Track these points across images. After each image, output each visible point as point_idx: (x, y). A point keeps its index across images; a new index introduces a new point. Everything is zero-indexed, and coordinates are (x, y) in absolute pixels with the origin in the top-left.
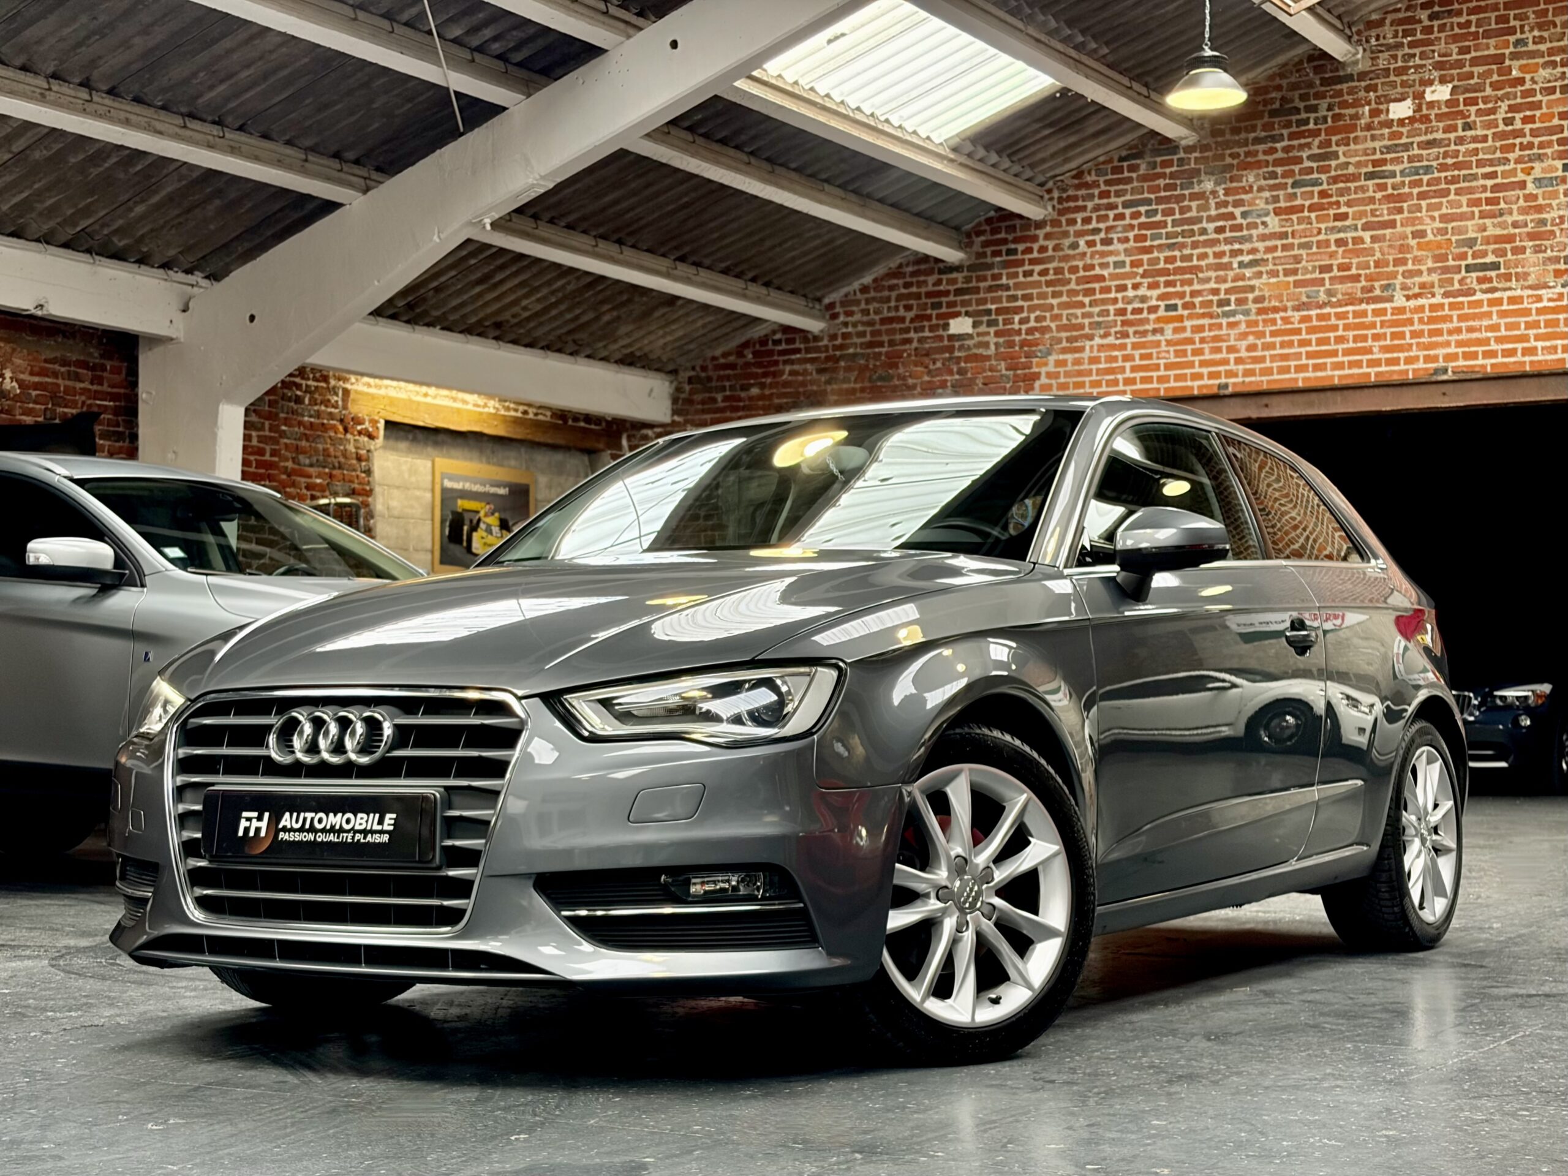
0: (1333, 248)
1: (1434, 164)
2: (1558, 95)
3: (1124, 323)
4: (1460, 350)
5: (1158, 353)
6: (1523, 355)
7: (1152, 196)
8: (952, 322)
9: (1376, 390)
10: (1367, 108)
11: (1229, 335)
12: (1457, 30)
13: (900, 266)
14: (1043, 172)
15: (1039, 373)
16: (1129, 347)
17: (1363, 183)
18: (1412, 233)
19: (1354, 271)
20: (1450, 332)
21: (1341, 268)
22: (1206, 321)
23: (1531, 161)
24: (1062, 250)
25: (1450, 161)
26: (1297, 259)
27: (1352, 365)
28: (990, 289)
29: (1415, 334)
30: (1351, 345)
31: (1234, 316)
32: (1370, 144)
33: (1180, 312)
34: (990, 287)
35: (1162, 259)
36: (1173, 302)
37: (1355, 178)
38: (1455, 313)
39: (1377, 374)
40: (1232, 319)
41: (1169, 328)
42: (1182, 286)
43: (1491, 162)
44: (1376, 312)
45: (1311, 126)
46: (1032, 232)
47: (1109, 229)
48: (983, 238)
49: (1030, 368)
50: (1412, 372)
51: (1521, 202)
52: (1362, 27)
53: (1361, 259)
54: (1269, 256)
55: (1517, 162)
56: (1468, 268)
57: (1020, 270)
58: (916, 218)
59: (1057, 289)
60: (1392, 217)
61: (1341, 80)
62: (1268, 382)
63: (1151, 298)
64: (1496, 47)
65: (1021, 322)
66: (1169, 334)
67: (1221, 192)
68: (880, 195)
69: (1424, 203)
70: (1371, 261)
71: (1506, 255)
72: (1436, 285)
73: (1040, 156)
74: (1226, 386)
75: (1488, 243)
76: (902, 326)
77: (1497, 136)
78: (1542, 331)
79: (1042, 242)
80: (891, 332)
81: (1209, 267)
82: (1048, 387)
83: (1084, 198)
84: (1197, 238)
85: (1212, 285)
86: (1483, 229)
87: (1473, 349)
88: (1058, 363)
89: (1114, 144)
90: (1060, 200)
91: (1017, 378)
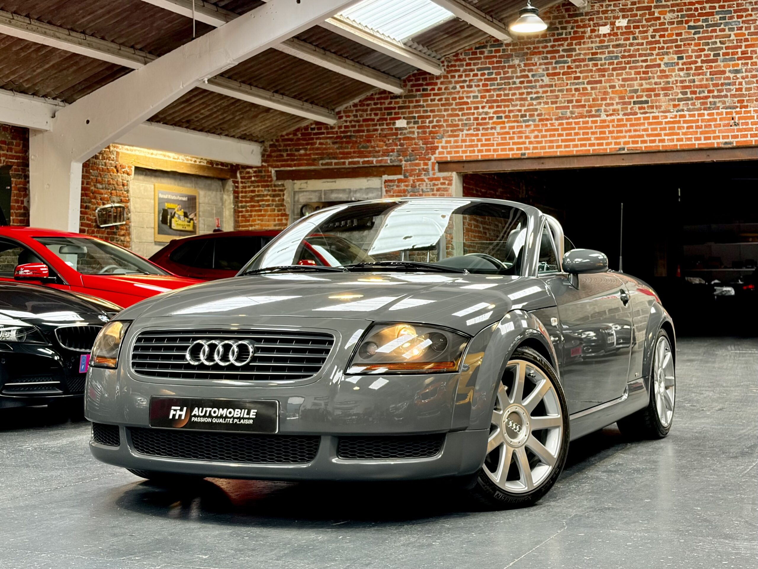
0: (574, 92)
1: (620, 55)
2: (675, 25)
3: (478, 124)
4: (631, 140)
5: (493, 138)
6: (659, 142)
7: (491, 66)
8: (397, 121)
9: (593, 157)
10: (589, 29)
11: (526, 131)
13: (372, 95)
14: (440, 54)
15: (438, 146)
16: (480, 135)
17: (587, 63)
18: (609, 86)
19: (583, 103)
20: (626, 132)
21: (577, 101)
22: (515, 124)
23: (663, 55)
24: (449, 89)
25: (626, 54)
26: (557, 97)
27: (582, 145)
28: (415, 107)
29: (610, 132)
30: (582, 136)
31: (528, 122)
32: (590, 45)
33: (504, 119)
35: (495, 95)
36: (500, 115)
37: (583, 60)
38: (628, 123)
39: (593, 150)
40: (527, 124)
41: (498, 127)
42: (504, 108)
43: (645, 55)
44: (593, 122)
45: (564, 36)
46: (435, 81)
47: (470, 81)
48: (411, 83)
49: (434, 144)
50: (609, 149)
51: (659, 74)
53: (587, 97)
54: (545, 95)
55: (657, 55)
56: (635, 103)
57: (429, 98)
58: (383, 75)
59: (447, 107)
60: (600, 79)
61: (577, 15)
62: (544, 152)
63: (490, 113)
64: (648, 3)
65: (430, 122)
66: (498, 130)
67: (523, 65)
68: (369, 63)
69: (615, 73)
70: (591, 98)
71: (651, 97)
72: (620, 110)
73: (441, 46)
74: (525, 154)
75: (643, 92)
76: (373, 123)
77: (648, 43)
78: (668, 132)
79: (439, 86)
80: (368, 125)
81: (517, 99)
82: (442, 153)
83: (459, 66)
84: (511, 86)
85: (518, 108)
86: (641, 85)
87: (636, 139)
88: (447, 142)
89: (473, 42)
90: (448, 66)
91: (427, 149)
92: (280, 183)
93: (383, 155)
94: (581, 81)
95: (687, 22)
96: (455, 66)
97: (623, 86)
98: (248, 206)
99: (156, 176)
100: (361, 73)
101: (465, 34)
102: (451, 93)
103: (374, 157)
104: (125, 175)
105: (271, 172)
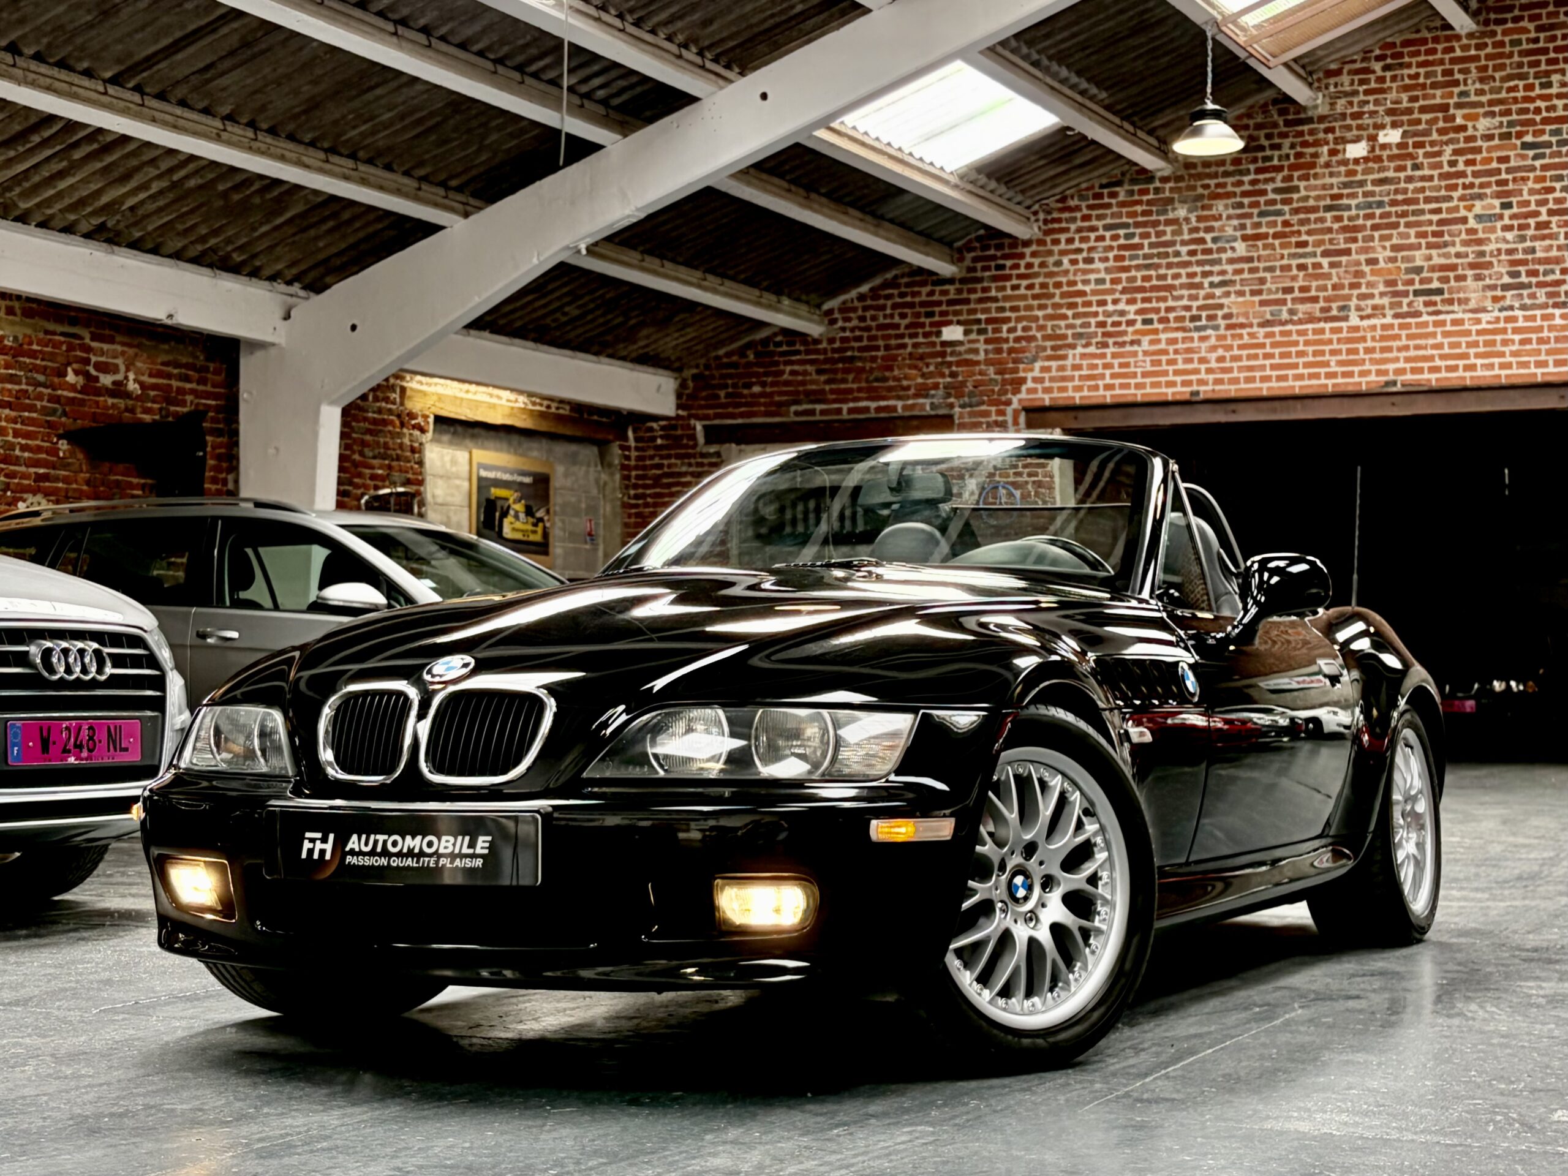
0: (1295, 272)
1: (1386, 199)
2: (1496, 142)
3: (1104, 334)
4: (1408, 366)
5: (1136, 362)
6: (1464, 370)
7: (1131, 221)
8: (944, 329)
9: (1333, 400)
10: (1325, 149)
11: (1200, 347)
12: (1407, 81)
13: (896, 277)
14: (1031, 197)
15: (1026, 378)
16: (1109, 356)
17: (1321, 214)
18: (1366, 260)
19: (1313, 293)
20: (1399, 349)
21: (1303, 289)
22: (1180, 335)
23: (1472, 199)
24: (1047, 267)
25: (1400, 197)
26: (1262, 281)
27: (1311, 376)
28: (981, 300)
29: (1368, 351)
30: (1311, 359)
31: (1205, 330)
32: (1328, 180)
33: (1156, 325)
34: (980, 298)
35: (1140, 277)
36: (1149, 316)
37: (1315, 209)
38: (1404, 333)
39: (1334, 385)
40: (1203, 334)
41: (1145, 340)
42: (1157, 302)
43: (1437, 200)
44: (1333, 331)
45: (1276, 162)
46: (1020, 250)
47: (1090, 249)
48: (973, 254)
49: (1018, 373)
50: (1365, 384)
51: (1464, 236)
52: (1321, 75)
53: (1321, 282)
54: (1237, 278)
55: (1462, 198)
56: (1417, 293)
57: (1008, 284)
58: (920, 238)
60: (1348, 246)
61: (1302, 122)
62: (1236, 390)
63: (1129, 312)
64: (1442, 97)
65: (1010, 331)
66: (1145, 345)
67: (1193, 219)
68: (890, 216)
69: (1376, 234)
70: (1329, 284)
71: (1449, 282)
72: (1387, 307)
73: (1032, 182)
74: (1197, 393)
75: (1433, 271)
76: (897, 332)
77: (1442, 176)
78: (1481, 349)
79: (1028, 259)
80: (885, 337)
81: (1182, 286)
82: (1034, 391)
83: (1068, 221)
84: (1171, 260)
85: (1185, 302)
86: (1430, 258)
87: (1420, 365)
88: (1044, 369)
89: (1096, 173)
90: (1046, 222)
91: (1004, 382)
92: (712, 450)
93: (917, 396)
94: (1309, 249)
95: (1519, 135)
96: (1059, 220)
97: (1393, 260)
98: (650, 496)
99: (473, 437)
100: (876, 235)
101: (1078, 161)
102: (1051, 275)
103: (899, 398)
104: (417, 433)
105: (694, 428)
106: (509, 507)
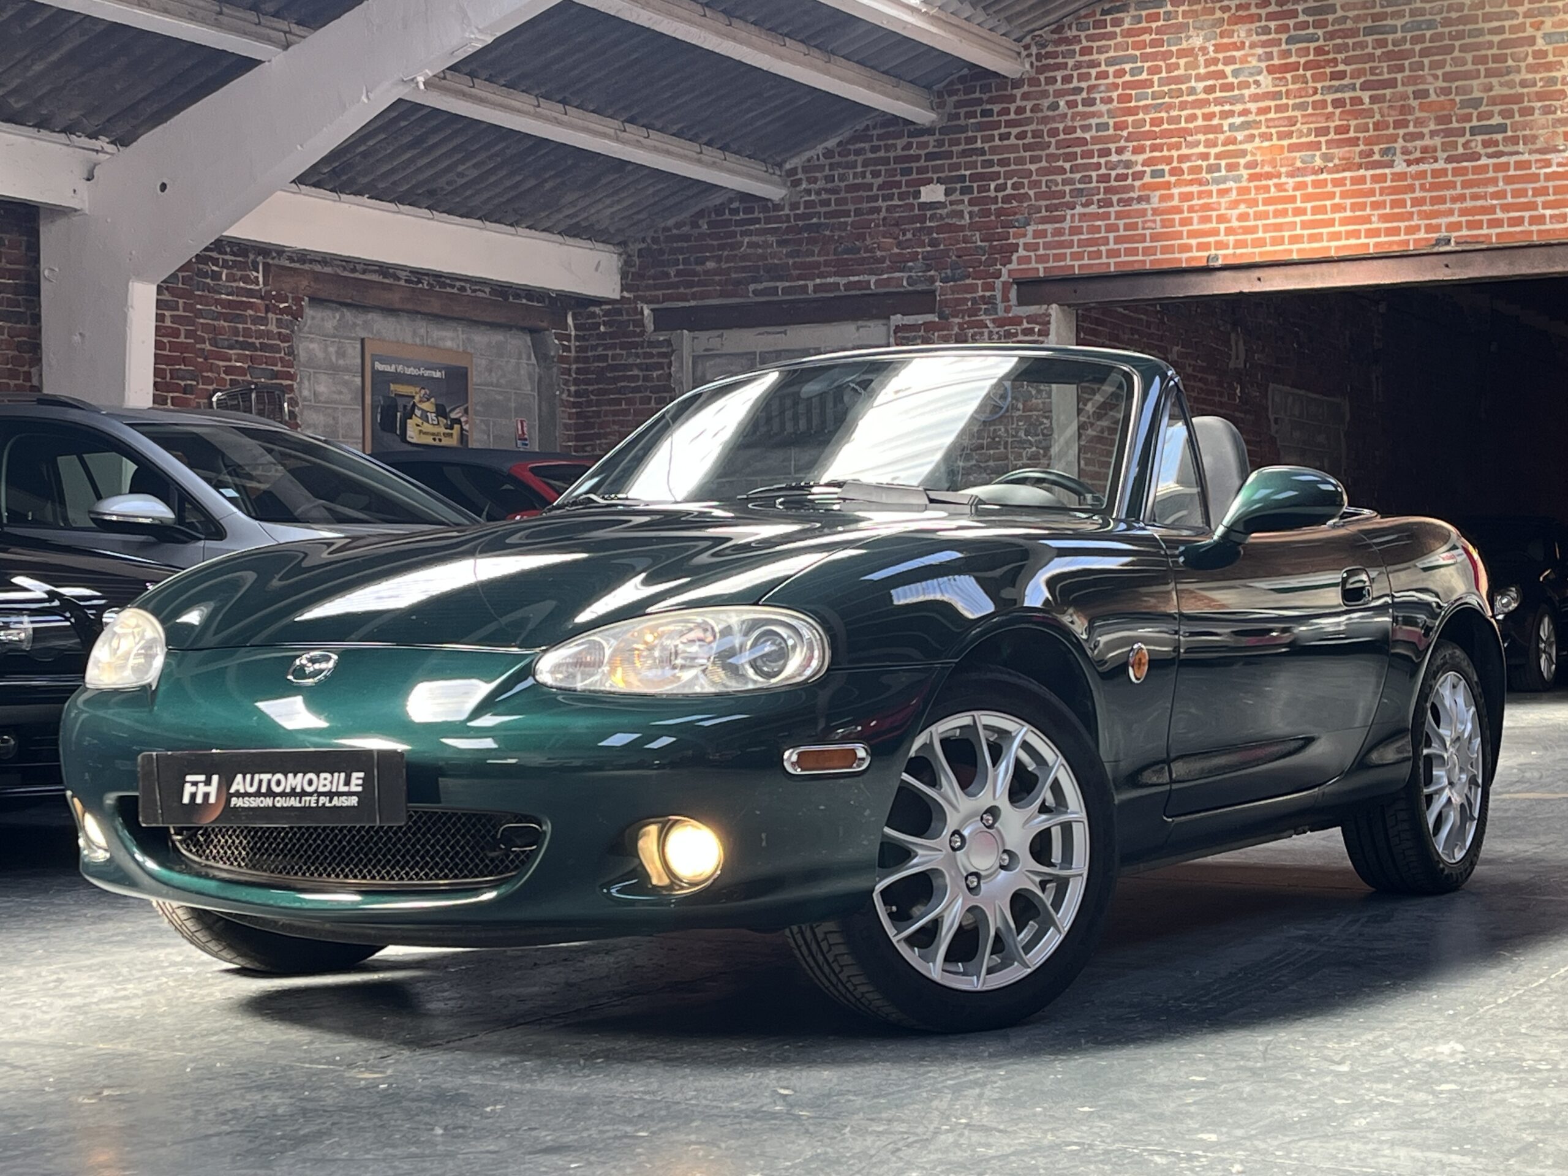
0: (1330, 109)
1: (1438, 18)
3: (1107, 190)
4: (1464, 219)
5: (1144, 222)
6: (1530, 224)
8: (922, 188)
9: (1375, 262)
11: (1219, 203)
13: (867, 128)
14: (1022, 26)
15: (1017, 245)
16: (1113, 216)
18: (1414, 92)
19: (1352, 134)
21: (1339, 130)
22: (1195, 189)
23: (1541, 14)
24: (1042, 111)
25: (1454, 15)
26: (1292, 122)
27: (1350, 235)
28: (964, 153)
29: (1416, 202)
30: (1348, 214)
31: (1224, 182)
33: (1167, 178)
34: (964, 151)
35: (1148, 120)
36: (1159, 167)
37: (1353, 33)
38: (1459, 179)
39: (1376, 245)
40: (1222, 186)
41: (1155, 196)
42: (1169, 150)
43: (1498, 17)
44: (1375, 179)
46: (1009, 92)
47: (1091, 89)
48: (955, 98)
49: (1008, 239)
50: (1412, 242)
51: (1530, 60)
53: (1360, 121)
54: (1262, 118)
55: (1527, 15)
56: (1474, 131)
57: (996, 133)
58: (885, 77)
59: (1036, 153)
60: (1393, 76)
62: (1261, 254)
63: (1136, 162)
65: (998, 189)
66: (1155, 202)
67: (1211, 49)
68: (844, 50)
69: (1426, 61)
70: (1371, 123)
71: (1513, 117)
72: (1439, 149)
74: (1216, 258)
75: (1495, 104)
76: (870, 193)
78: (1551, 198)
79: (1019, 103)
80: (858, 200)
81: (1198, 130)
82: (1028, 259)
83: (1065, 55)
84: (1185, 98)
85: (1201, 149)
86: (1490, 88)
87: (1477, 218)
88: (1038, 234)
90: (1039, 57)
91: (993, 250)
92: (661, 338)
93: (892, 269)
94: (1346, 82)
96: (1054, 55)
97: (1446, 91)
98: (592, 392)
102: (1045, 120)
103: (872, 272)
104: (288, 318)
105: (642, 313)
106: (414, 405)
